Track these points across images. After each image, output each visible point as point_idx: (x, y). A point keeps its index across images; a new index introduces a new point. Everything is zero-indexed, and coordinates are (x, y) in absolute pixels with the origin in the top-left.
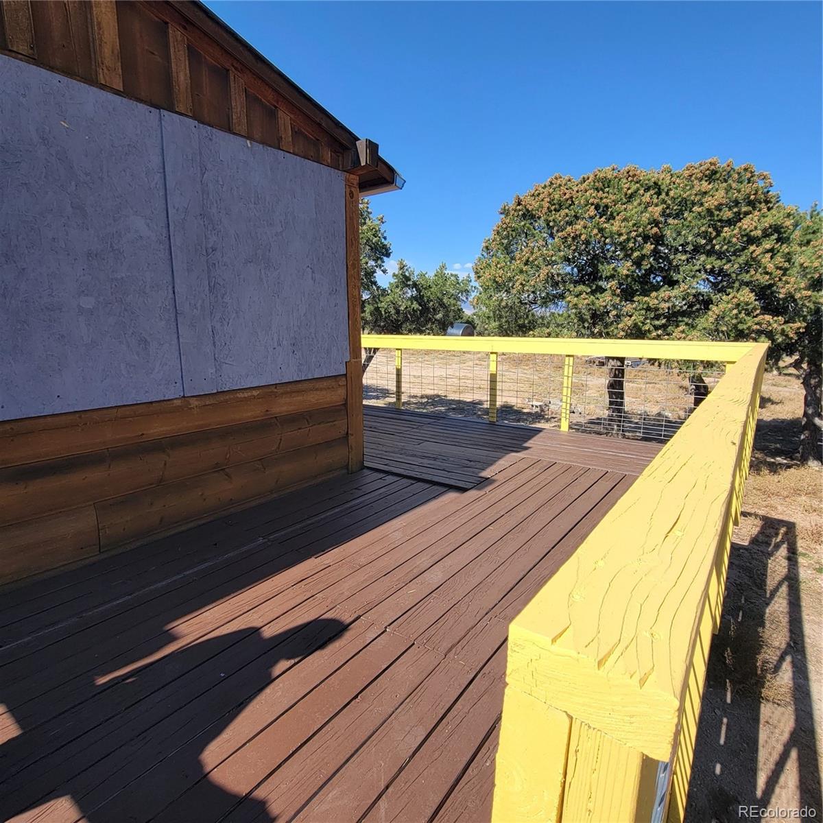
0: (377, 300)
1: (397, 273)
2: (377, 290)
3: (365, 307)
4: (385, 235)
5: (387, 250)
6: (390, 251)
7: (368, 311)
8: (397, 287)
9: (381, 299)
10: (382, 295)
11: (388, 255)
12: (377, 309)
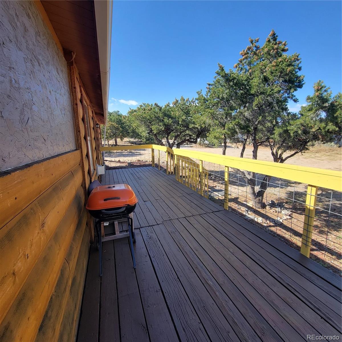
0: (287, 124)
1: (311, 96)
2: (288, 115)
3: (274, 130)
4: (300, 66)
5: (300, 82)
6: (303, 82)
7: (276, 133)
8: (310, 110)
9: (291, 122)
10: (292, 119)
11: (300, 86)
12: (286, 131)
